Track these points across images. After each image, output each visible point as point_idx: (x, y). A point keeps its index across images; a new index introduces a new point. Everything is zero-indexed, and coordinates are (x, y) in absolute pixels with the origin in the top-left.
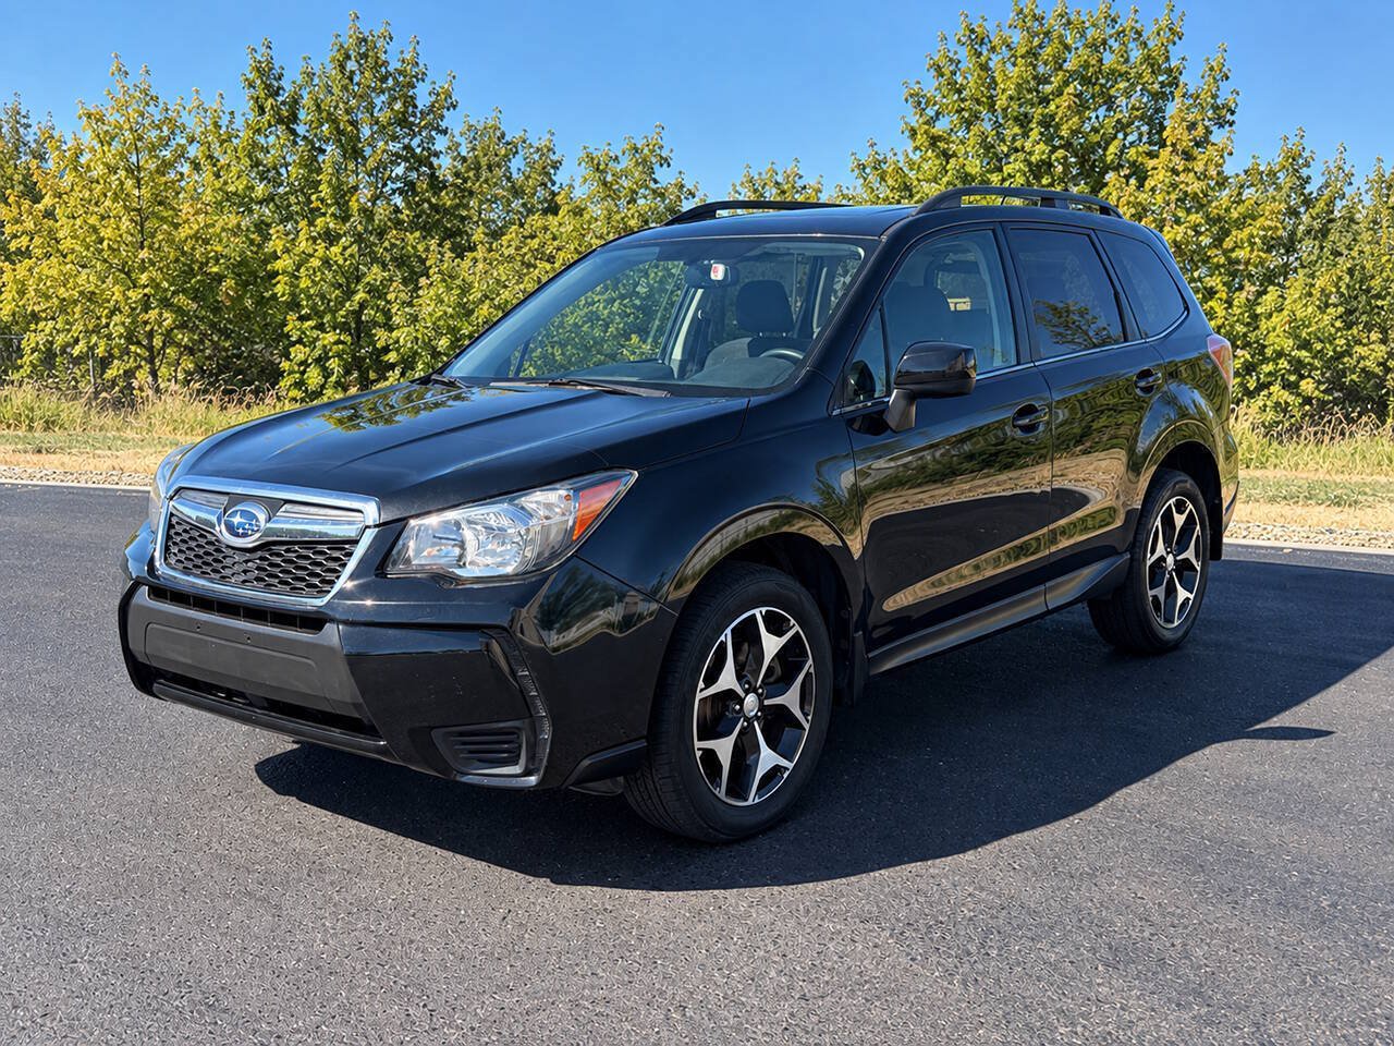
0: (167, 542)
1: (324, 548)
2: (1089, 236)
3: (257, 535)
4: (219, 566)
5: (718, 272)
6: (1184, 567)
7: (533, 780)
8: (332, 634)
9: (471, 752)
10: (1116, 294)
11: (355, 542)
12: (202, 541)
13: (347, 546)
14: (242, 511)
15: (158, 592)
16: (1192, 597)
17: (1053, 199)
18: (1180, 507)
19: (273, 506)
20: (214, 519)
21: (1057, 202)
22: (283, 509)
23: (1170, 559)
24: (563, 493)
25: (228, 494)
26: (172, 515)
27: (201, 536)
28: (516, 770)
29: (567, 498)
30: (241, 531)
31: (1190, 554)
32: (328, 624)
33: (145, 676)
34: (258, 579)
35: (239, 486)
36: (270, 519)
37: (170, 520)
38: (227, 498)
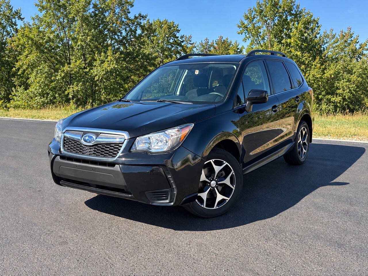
0: (64, 144)
1: (113, 145)
2: (282, 62)
3: (94, 142)
4: (81, 151)
5: (197, 72)
6: (304, 144)
7: (172, 204)
8: (117, 167)
9: (155, 197)
10: (289, 77)
11: (123, 143)
12: (76, 144)
13: (120, 144)
14: (88, 136)
15: (63, 157)
16: (306, 152)
17: (274, 53)
18: (304, 129)
19: (97, 134)
20: (80, 138)
21: (275, 54)
22: (100, 135)
23: (301, 142)
24: (176, 129)
25: (83, 131)
26: (65, 137)
27: (75, 142)
28: (168, 201)
29: (178, 131)
30: (88, 141)
31: (306, 141)
32: (116, 165)
33: (58, 179)
34: (94, 154)
35: (86, 129)
36: (97, 138)
37: (64, 139)
38: (83, 132)
